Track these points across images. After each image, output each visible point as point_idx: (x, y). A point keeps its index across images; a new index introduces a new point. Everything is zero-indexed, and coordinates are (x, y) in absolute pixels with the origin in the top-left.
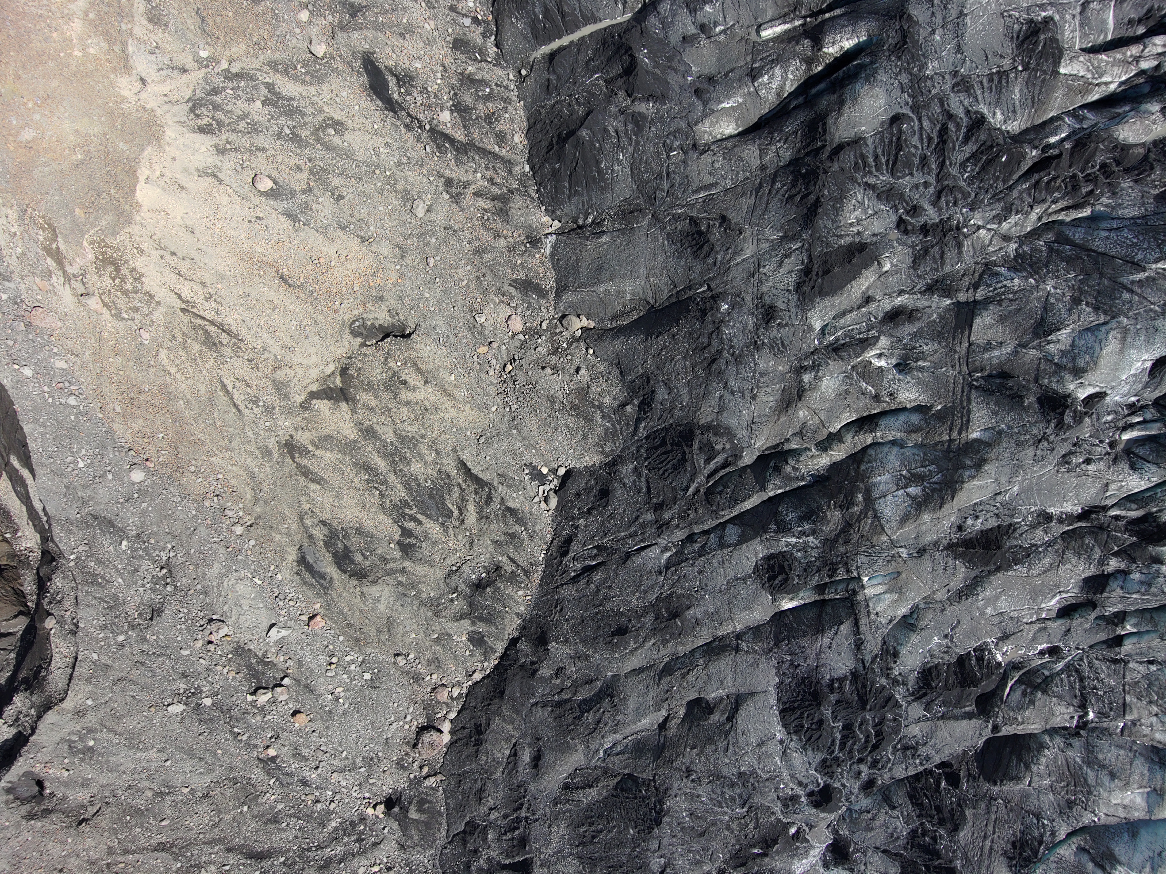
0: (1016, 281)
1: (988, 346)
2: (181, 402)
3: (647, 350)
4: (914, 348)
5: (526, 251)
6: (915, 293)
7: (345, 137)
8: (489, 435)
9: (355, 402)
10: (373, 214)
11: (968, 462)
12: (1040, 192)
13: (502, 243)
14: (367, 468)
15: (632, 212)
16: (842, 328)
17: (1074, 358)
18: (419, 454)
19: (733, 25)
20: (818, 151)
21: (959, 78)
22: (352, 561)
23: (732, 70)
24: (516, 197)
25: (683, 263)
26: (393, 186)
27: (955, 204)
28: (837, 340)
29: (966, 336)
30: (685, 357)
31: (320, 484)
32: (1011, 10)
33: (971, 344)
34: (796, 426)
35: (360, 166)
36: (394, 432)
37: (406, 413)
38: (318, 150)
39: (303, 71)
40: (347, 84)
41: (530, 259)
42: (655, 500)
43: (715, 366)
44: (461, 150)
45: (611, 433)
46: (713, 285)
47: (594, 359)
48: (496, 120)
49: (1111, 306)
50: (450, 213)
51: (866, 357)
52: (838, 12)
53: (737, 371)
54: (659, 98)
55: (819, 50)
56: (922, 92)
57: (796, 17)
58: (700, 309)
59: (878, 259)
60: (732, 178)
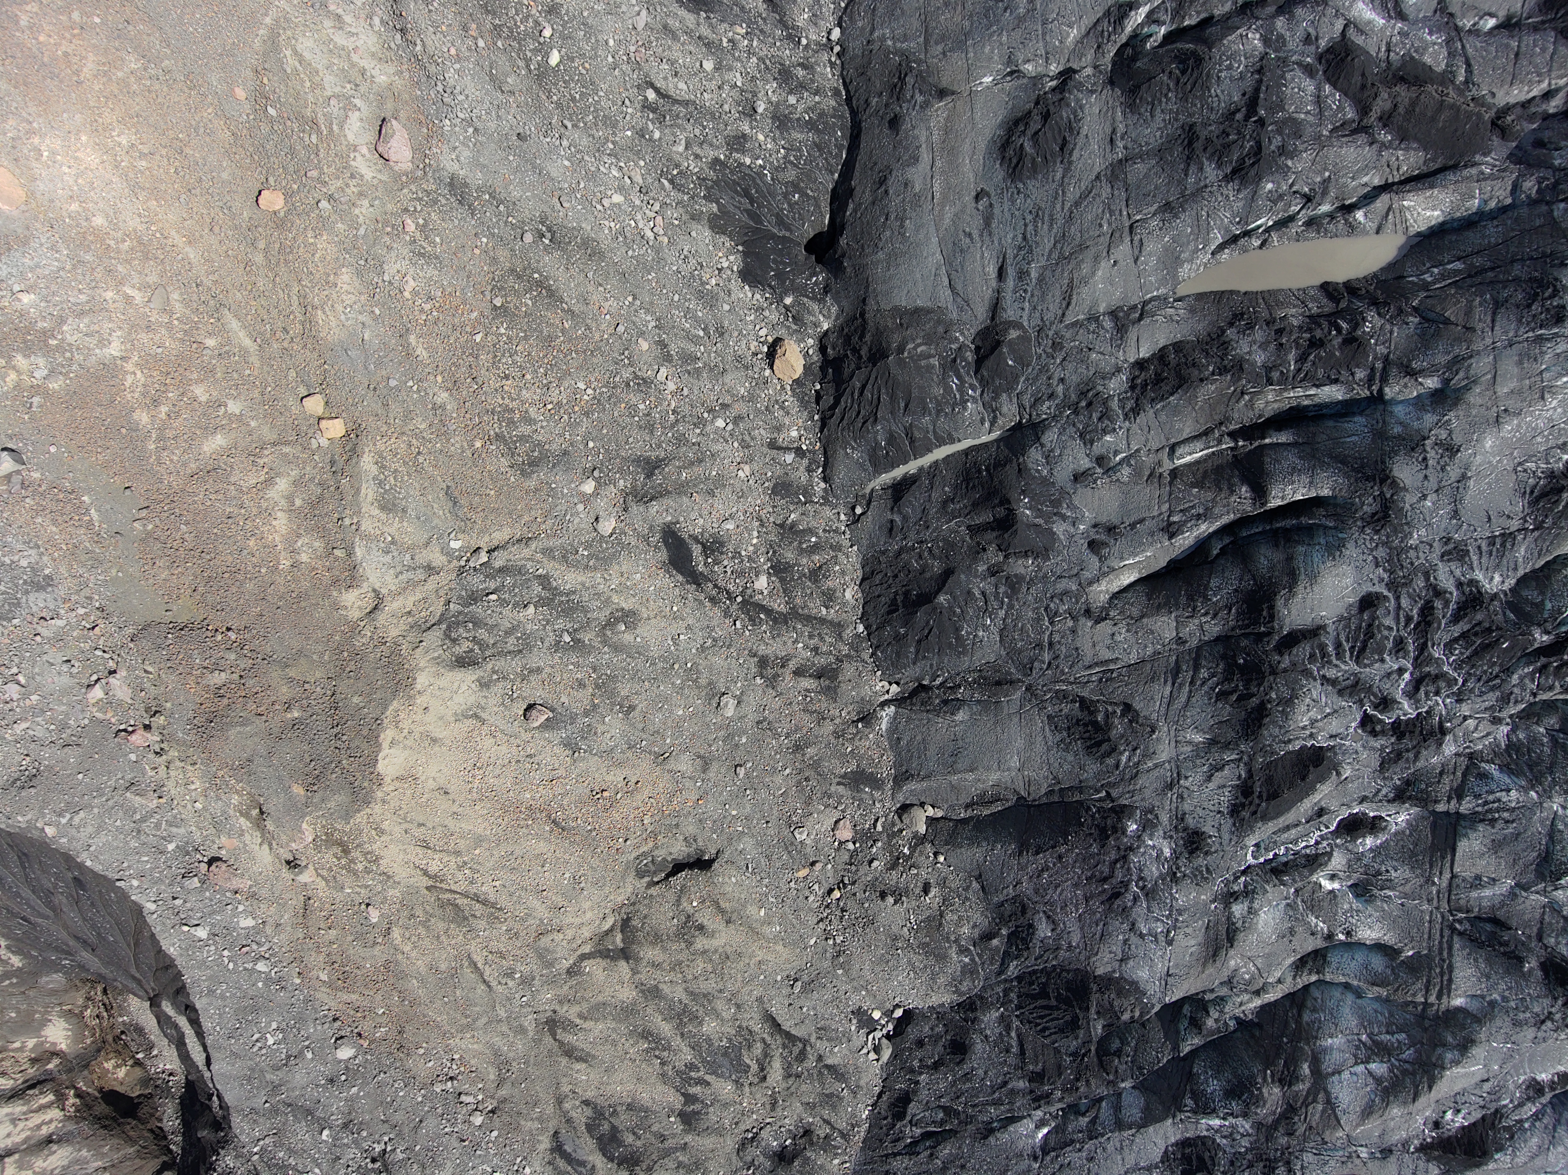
0: (1514, 795)
1: (1477, 882)
2: (415, 981)
3: (1022, 868)
4: (1379, 871)
5: (857, 733)
6: (1380, 801)
7: (637, 632)
8: (806, 977)
9: (637, 959)
10: (670, 722)
11: (1450, 1039)
13: (828, 727)
14: (646, 1035)
15: (998, 683)
18: (714, 1010)
19: (1139, 452)
20: (1259, 638)
21: (1451, 546)
22: (621, 1144)
23: (1142, 521)
24: (846, 665)
25: (1071, 758)
26: (695, 681)
27: (1437, 693)
29: (1448, 863)
30: (1076, 886)
31: (586, 1061)
32: (1526, 461)
33: (1453, 876)
34: (1225, 975)
35: (655, 664)
36: (685, 990)
37: (702, 965)
38: (605, 653)
39: (586, 553)
40: (641, 562)
41: (863, 743)
42: (1031, 1067)
43: (1118, 902)
44: (779, 620)
45: (969, 971)
46: (1114, 793)
47: (946, 870)
48: (823, 576)
50: (765, 701)
51: (1314, 878)
52: (1283, 438)
53: (1148, 908)
54: (1042, 553)
55: (1263, 505)
56: (1402, 565)
57: (1222, 436)
58: (1097, 825)
59: (1336, 767)
60: (1138, 652)
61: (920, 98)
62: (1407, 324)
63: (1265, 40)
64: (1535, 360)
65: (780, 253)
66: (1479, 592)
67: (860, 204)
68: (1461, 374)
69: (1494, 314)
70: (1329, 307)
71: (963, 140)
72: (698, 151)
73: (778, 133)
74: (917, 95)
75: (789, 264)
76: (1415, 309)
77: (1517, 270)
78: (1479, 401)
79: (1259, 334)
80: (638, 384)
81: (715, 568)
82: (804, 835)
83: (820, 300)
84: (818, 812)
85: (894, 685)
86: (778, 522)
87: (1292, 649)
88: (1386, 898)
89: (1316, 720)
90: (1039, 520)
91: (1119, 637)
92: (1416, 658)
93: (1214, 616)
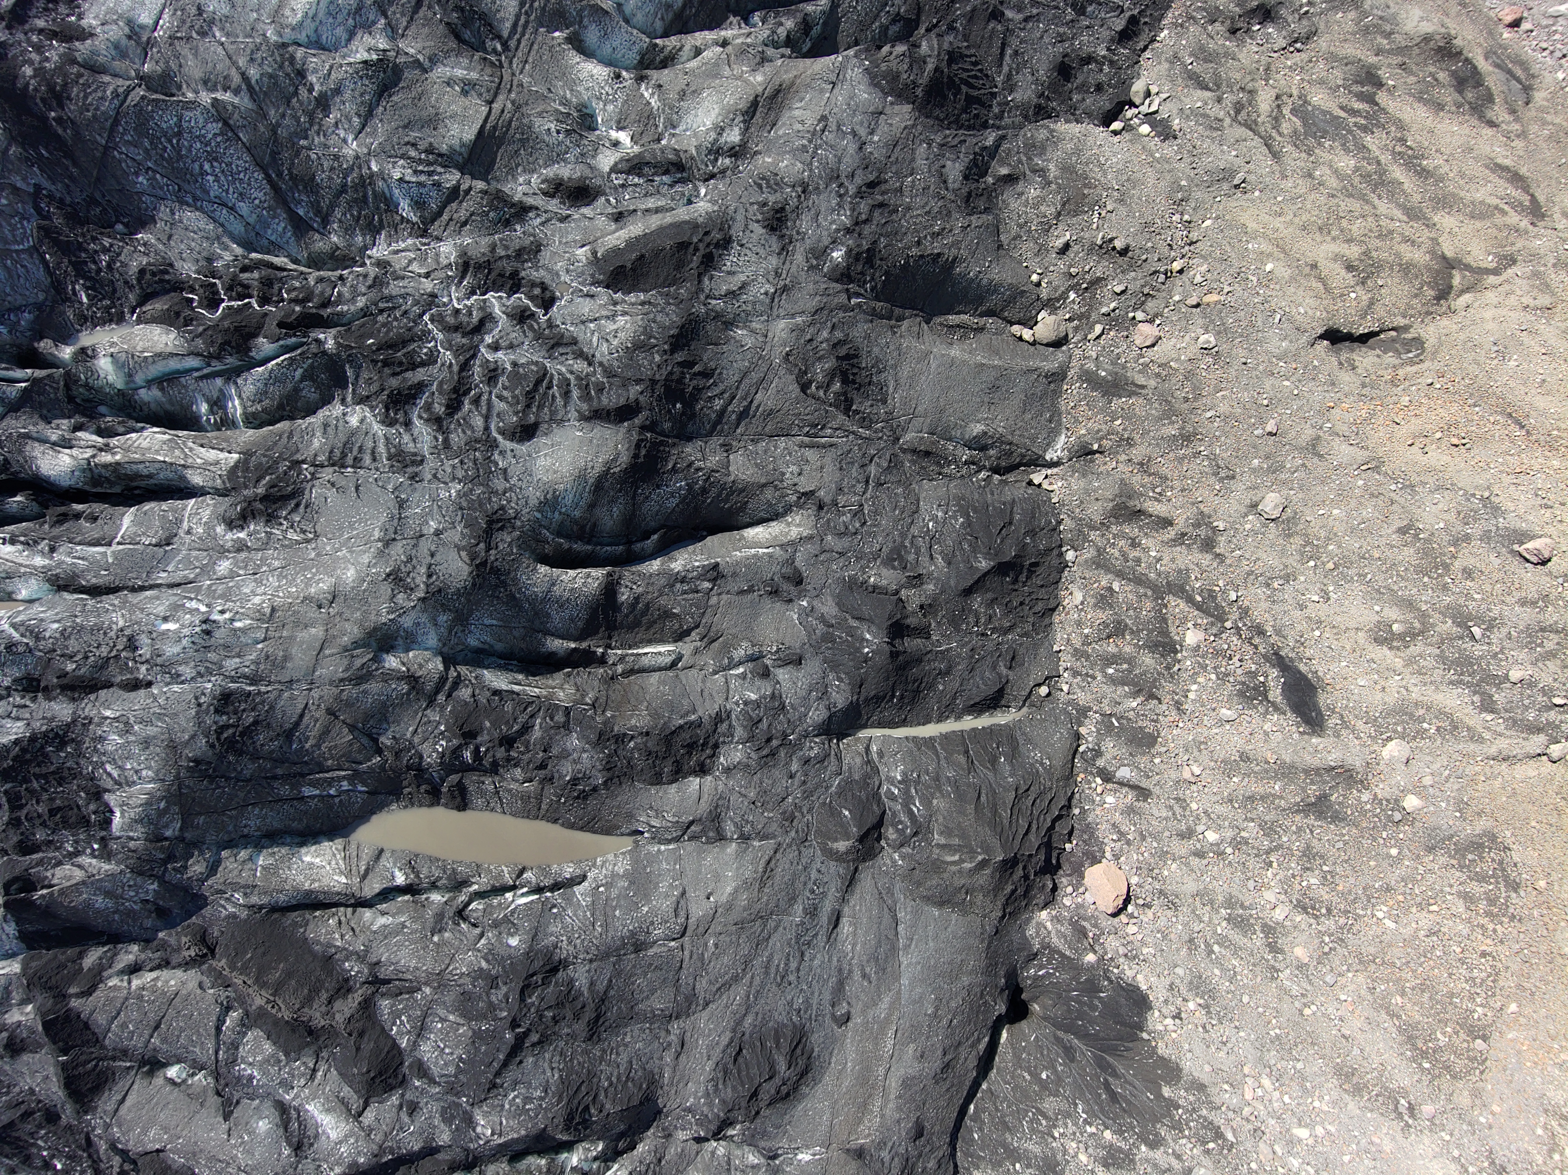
0: (397, 175)
1: (468, 88)
5: (1101, 439)
6: (546, 212)
7: (1377, 618)
8: (1225, 186)
9: (1432, 252)
10: (1353, 503)
13: (1138, 453)
14: (1423, 173)
15: (927, 454)
17: (359, 9)
18: (1341, 177)
21: (410, 470)
22: (1453, 74)
23: (741, 592)
24: (1098, 518)
26: (1308, 543)
27: (457, 311)
29: (492, 118)
30: (909, 208)
31: (1496, 165)
32: (298, 542)
34: (768, 68)
35: (1360, 575)
36: (1375, 208)
37: (1354, 227)
38: (1426, 602)
39: (1425, 725)
40: (1356, 697)
41: (1096, 427)
42: (999, 27)
43: (871, 177)
44: (1179, 588)
45: (1034, 148)
46: (843, 298)
47: (1033, 264)
48: (1108, 626)
49: (281, 67)
50: (1217, 500)
51: (637, 149)
52: (557, 645)
53: (840, 162)
54: (854, 585)
55: (609, 574)
56: (475, 461)
57: (614, 664)
58: (872, 267)
59: (595, 260)
60: (776, 447)
61: (885, 1155)
62: (394, 738)
63: (469, 1121)
64: (267, 657)
65: (1081, 1015)
66: (387, 409)
67: (973, 1046)
68: (358, 663)
69: (297, 724)
70: (471, 780)
71: (848, 1091)
72: (1175, 1163)
73: (1059, 1157)
74: (887, 1159)
76: (379, 751)
77: (249, 768)
78: (348, 626)
79: (567, 771)
80: (1313, 908)
81: (1254, 667)
82: (1203, 338)
83: (1046, 946)
84: (1178, 360)
85: (1036, 482)
86: (1155, 702)
87: (622, 401)
88: (565, 102)
89: (608, 317)
90: (855, 623)
91: (794, 468)
92: (474, 356)
93: (690, 465)
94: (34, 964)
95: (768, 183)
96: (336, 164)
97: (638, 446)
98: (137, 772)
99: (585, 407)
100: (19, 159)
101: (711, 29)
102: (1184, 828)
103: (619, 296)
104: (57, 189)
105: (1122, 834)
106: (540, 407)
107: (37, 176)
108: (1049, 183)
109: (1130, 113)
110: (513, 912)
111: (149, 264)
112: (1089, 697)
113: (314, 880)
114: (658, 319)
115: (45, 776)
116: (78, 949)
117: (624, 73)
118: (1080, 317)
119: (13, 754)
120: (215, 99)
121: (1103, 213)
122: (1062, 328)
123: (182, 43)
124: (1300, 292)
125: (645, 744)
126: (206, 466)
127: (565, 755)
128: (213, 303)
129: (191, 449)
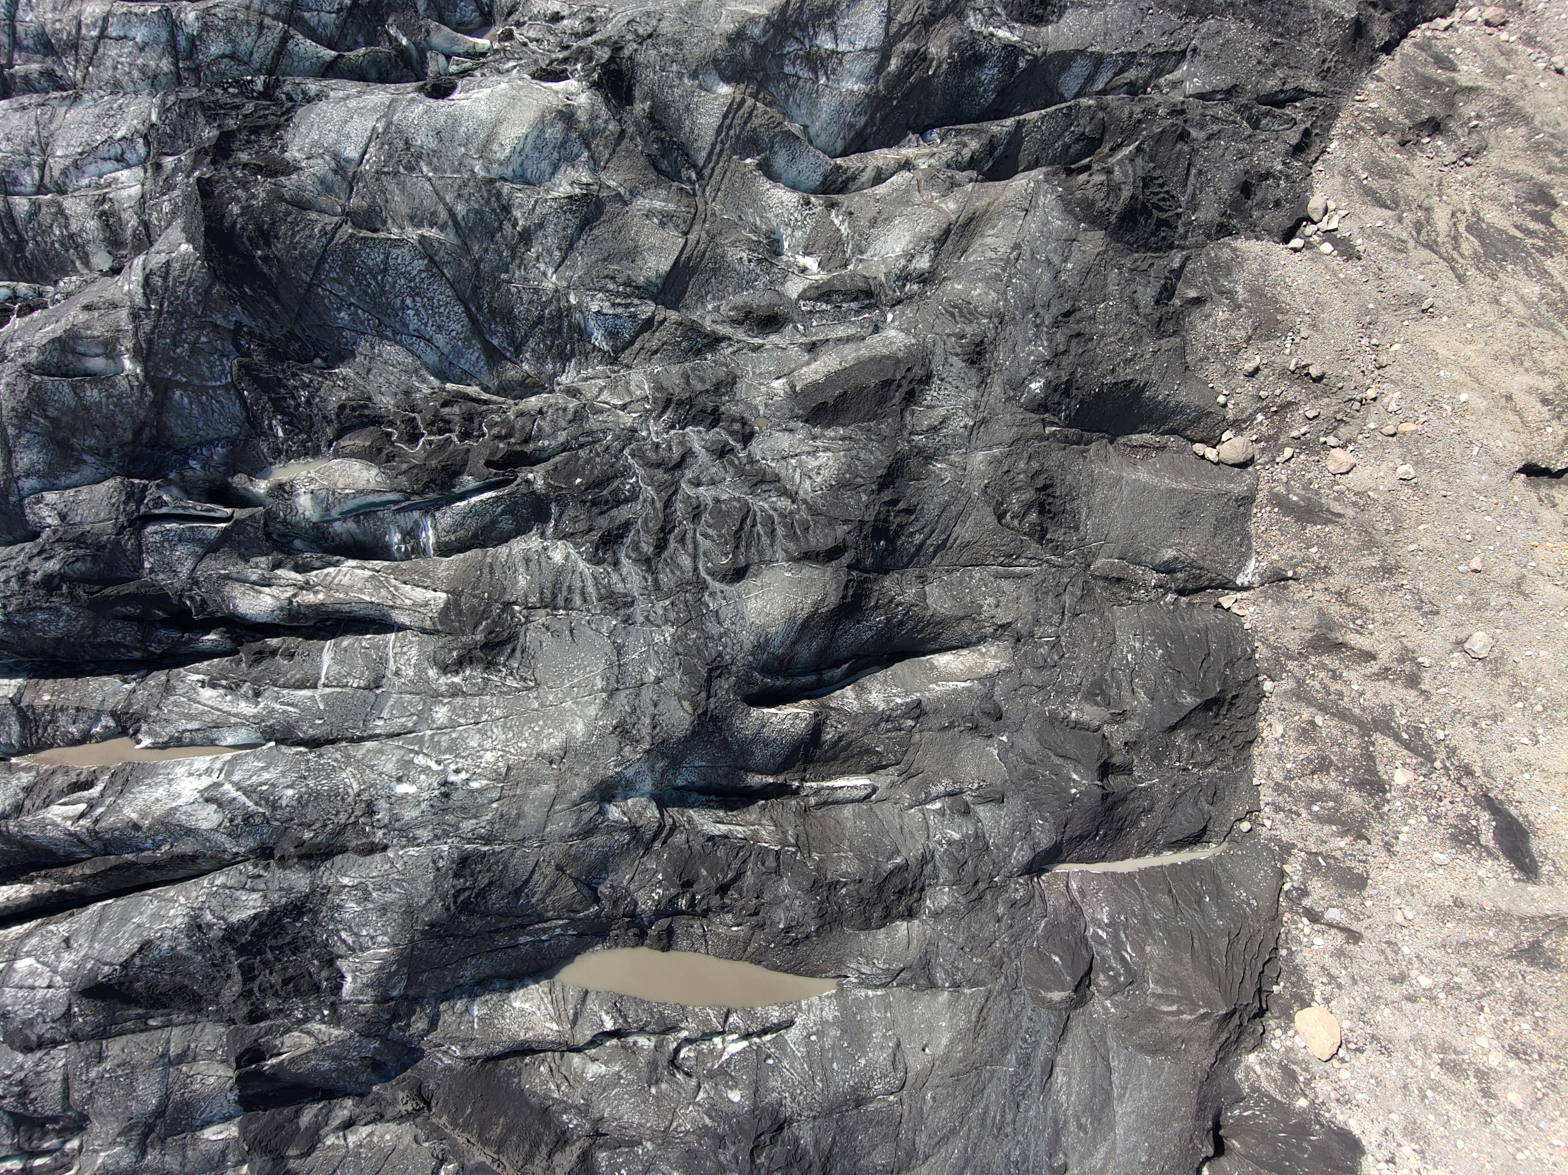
0: (594, 308)
1: (665, 220)
3: (1146, 370)
4: (759, 261)
5: (1296, 565)
6: (738, 342)
8: (1413, 310)
10: (1560, 645)
11: (748, 50)
12: (523, 428)
13: (1336, 582)
15: (1119, 580)
16: (853, 323)
17: (564, 143)
18: (1527, 304)
19: (911, 807)
20: (857, 565)
21: (622, 612)
23: (942, 728)
24: (1295, 647)
25: (1069, 477)
26: (1516, 684)
27: (658, 445)
28: (858, 312)
29: (688, 249)
30: (1102, 336)
32: (518, 690)
33: (686, 234)
34: (957, 193)
36: (1564, 339)
37: (1547, 360)
41: (1290, 552)
42: (1186, 148)
43: (1067, 307)
44: (1384, 725)
45: (1219, 268)
46: (1038, 428)
47: (1219, 385)
48: (1312, 761)
49: (488, 202)
50: (1421, 635)
51: (825, 275)
52: (757, 780)
53: (1034, 291)
54: (1054, 720)
55: (816, 715)
56: (686, 603)
57: (808, 797)
58: (1068, 396)
59: (793, 393)
60: (971, 577)
62: (611, 886)
66: (597, 549)
68: (586, 816)
69: (527, 882)
70: (680, 924)
75: (1279, 1140)
76: (597, 900)
78: (578, 781)
79: (780, 918)
80: (1526, 1054)
81: (1465, 810)
82: (1401, 469)
83: (1255, 1089)
84: (1375, 490)
85: (1225, 606)
86: (1364, 842)
87: (831, 543)
88: (755, 230)
89: (809, 453)
90: (1058, 761)
91: (990, 600)
92: (675, 492)
93: (891, 601)
94: (252, 1127)
95: (960, 311)
96: (535, 298)
97: (846, 587)
98: (372, 938)
99: (792, 546)
100: (222, 298)
101: (889, 146)
102: (1396, 972)
103: (817, 430)
104: (258, 326)
105: (1331, 977)
106: (748, 547)
107: (238, 314)
108: (1239, 307)
109: (1310, 229)
110: (729, 1061)
111: (349, 399)
112: (1293, 833)
113: (528, 1029)
114: (862, 456)
115: (280, 948)
116: (293, 1108)
117: (813, 199)
118: (1268, 439)
119: (251, 929)
120: (422, 236)
121: (1297, 340)
122: (1250, 450)
123: (389, 178)
124: (1498, 425)
125: (858, 891)
126: (416, 607)
127: (777, 901)
128: (413, 438)
129: (395, 587)
